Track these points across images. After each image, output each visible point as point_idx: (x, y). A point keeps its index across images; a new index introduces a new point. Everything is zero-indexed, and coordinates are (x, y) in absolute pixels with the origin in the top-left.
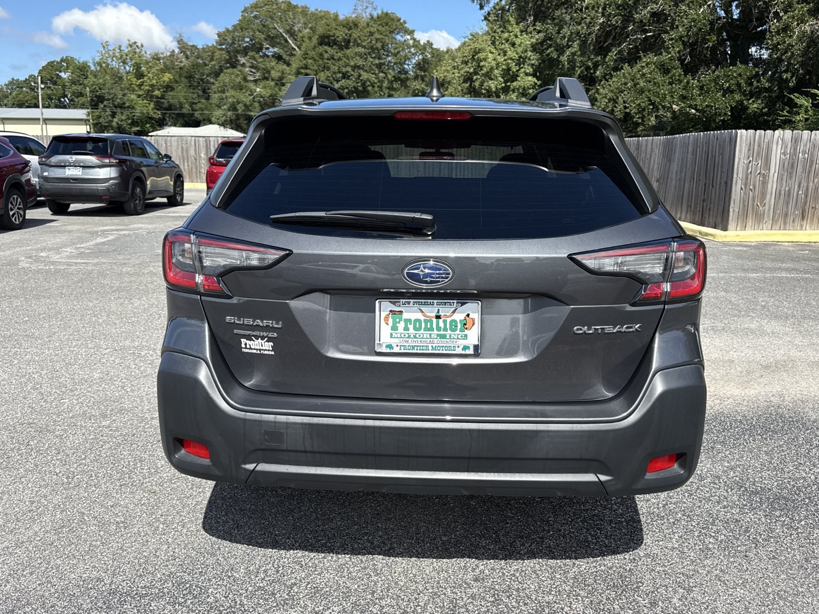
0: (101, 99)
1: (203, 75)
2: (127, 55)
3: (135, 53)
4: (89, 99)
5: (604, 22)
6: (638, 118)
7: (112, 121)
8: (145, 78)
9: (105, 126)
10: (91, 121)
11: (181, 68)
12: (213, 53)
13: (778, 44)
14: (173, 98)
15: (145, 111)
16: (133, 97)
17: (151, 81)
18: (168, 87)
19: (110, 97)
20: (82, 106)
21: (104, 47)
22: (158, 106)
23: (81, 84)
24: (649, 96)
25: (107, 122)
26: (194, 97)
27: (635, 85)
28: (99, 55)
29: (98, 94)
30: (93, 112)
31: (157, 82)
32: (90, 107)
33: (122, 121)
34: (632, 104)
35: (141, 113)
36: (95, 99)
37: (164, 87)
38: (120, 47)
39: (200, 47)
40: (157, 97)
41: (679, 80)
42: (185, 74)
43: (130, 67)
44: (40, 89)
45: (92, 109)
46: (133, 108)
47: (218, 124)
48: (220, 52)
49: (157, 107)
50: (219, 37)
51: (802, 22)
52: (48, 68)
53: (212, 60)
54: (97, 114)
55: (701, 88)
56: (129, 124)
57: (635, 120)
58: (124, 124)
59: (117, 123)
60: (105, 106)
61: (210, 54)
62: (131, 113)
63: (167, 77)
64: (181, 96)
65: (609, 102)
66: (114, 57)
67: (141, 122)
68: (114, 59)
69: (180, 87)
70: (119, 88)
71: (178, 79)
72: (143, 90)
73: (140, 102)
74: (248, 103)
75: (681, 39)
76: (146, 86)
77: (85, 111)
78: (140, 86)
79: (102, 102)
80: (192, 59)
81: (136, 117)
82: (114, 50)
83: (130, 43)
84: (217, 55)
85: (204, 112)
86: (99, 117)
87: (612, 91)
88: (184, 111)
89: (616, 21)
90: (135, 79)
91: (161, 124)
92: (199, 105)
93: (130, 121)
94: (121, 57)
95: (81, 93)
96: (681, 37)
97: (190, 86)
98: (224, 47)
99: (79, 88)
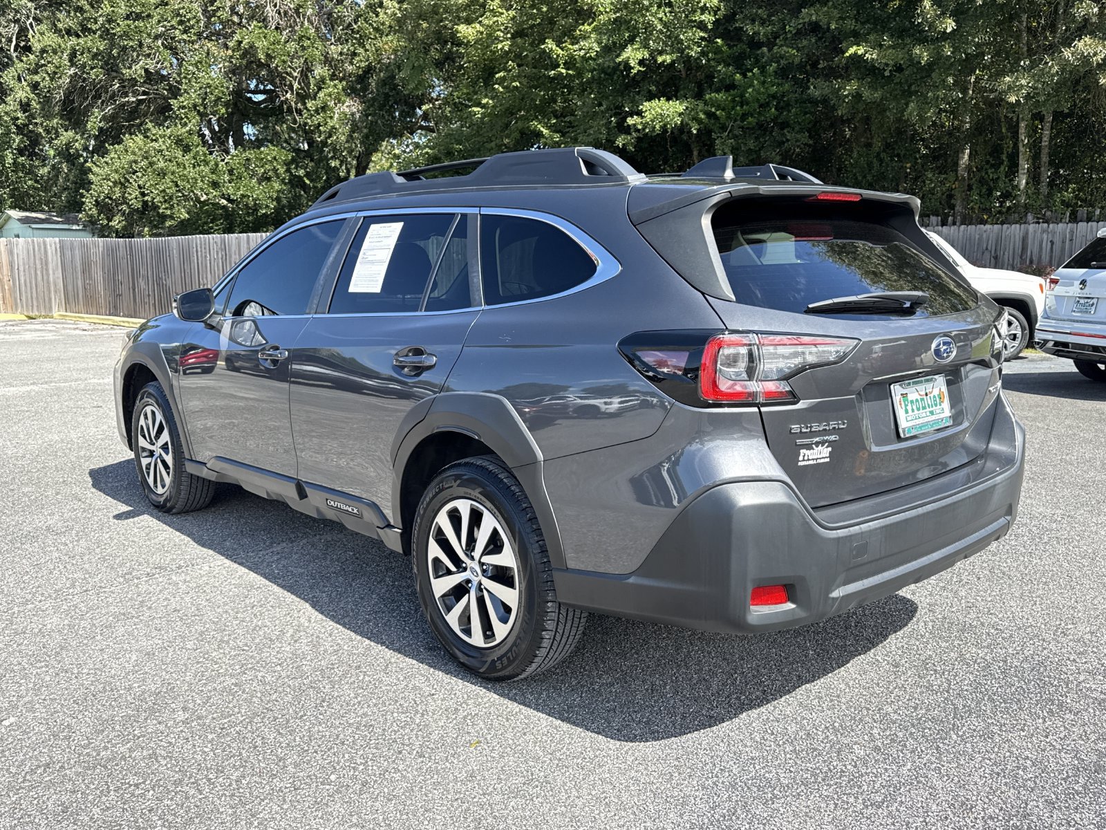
5: (76, 74)
6: (164, 209)
13: (319, 125)
24: (175, 180)
27: (151, 164)
34: (153, 191)
41: (204, 161)
51: (339, 102)
55: (231, 172)
57: (161, 211)
65: (115, 186)
75: (195, 109)
87: (116, 171)
89: (97, 74)
96: (195, 106)
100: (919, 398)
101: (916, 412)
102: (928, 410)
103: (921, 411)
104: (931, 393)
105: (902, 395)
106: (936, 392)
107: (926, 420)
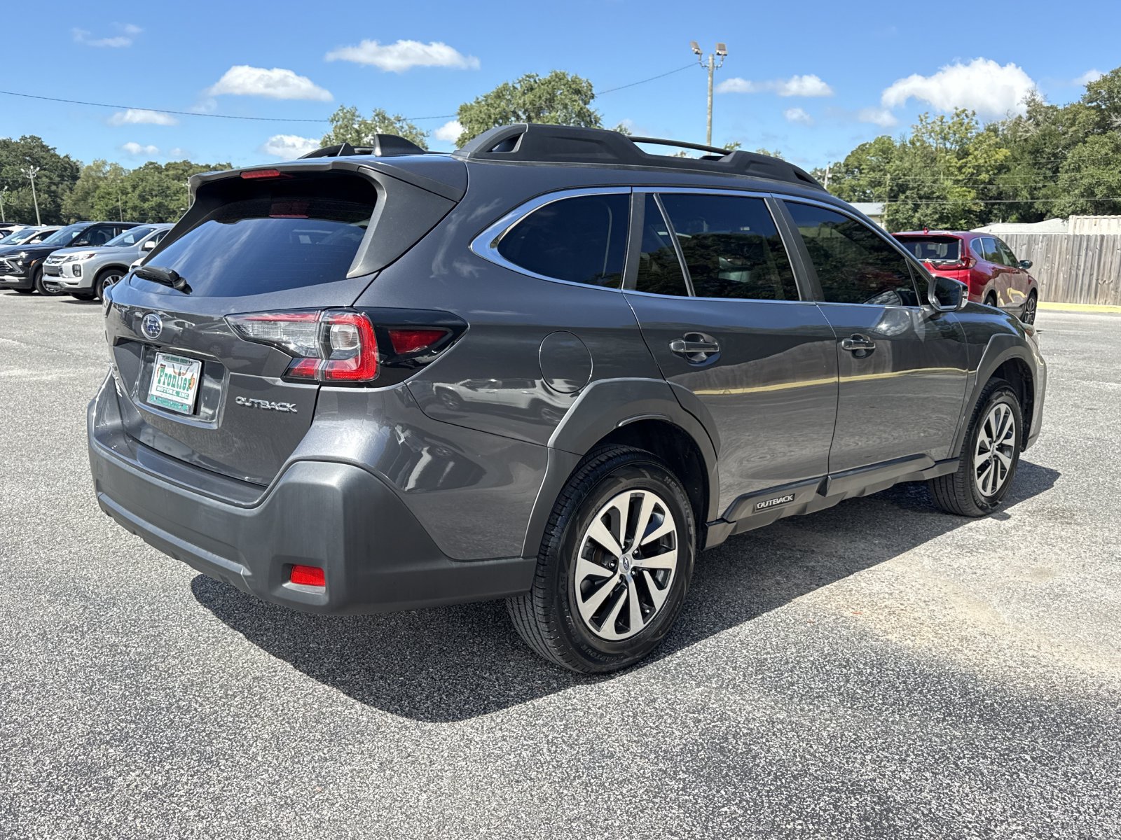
0: (903, 188)
1: (1058, 148)
2: (949, 128)
3: (962, 124)
4: (888, 189)
7: (913, 217)
8: (970, 158)
9: (902, 224)
10: (886, 217)
11: (1026, 140)
12: (1076, 114)
14: (1004, 183)
15: (960, 202)
16: (949, 183)
17: (977, 161)
18: (1002, 168)
19: (915, 185)
20: (879, 198)
21: (922, 120)
22: (983, 194)
23: (881, 170)
25: (906, 219)
26: (1037, 179)
28: (913, 130)
29: (900, 181)
30: (889, 206)
31: (986, 162)
32: (887, 199)
33: (926, 215)
35: (954, 205)
36: (895, 188)
37: (996, 169)
38: (942, 117)
39: (1060, 107)
40: (983, 182)
42: (1030, 148)
43: (952, 144)
44: (826, 179)
45: (890, 201)
46: (945, 198)
47: (1062, 218)
48: (1087, 112)
49: (981, 196)
50: (1089, 90)
52: (857, 153)
53: (1072, 125)
54: (895, 207)
56: (935, 220)
58: (928, 220)
59: (919, 219)
60: (907, 197)
61: (1070, 116)
62: (940, 205)
63: (1002, 154)
64: (1018, 180)
66: (933, 131)
67: (953, 216)
68: (933, 134)
69: (1019, 167)
70: (929, 172)
71: (1018, 157)
72: (964, 173)
73: (958, 190)
74: (1114, 185)
76: (969, 168)
77: (880, 205)
78: (960, 169)
79: (904, 192)
80: (1043, 126)
81: (946, 211)
82: (934, 122)
83: (958, 111)
84: (1082, 117)
85: (1049, 200)
86: (897, 211)
88: (1019, 199)
90: (956, 160)
91: (985, 219)
92: (1044, 191)
93: (937, 216)
94: (942, 131)
95: (879, 182)
97: (1035, 164)
98: (1095, 104)
99: (877, 175)
100: (173, 374)
101: (166, 386)
102: (175, 389)
103: (170, 387)
104: (184, 374)
105: (161, 365)
106: (188, 376)
107: (170, 397)
